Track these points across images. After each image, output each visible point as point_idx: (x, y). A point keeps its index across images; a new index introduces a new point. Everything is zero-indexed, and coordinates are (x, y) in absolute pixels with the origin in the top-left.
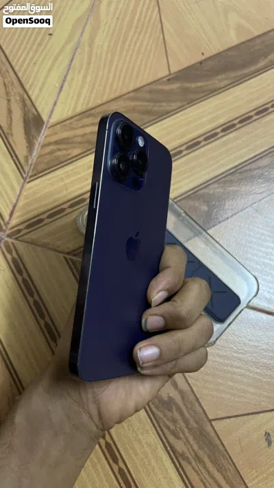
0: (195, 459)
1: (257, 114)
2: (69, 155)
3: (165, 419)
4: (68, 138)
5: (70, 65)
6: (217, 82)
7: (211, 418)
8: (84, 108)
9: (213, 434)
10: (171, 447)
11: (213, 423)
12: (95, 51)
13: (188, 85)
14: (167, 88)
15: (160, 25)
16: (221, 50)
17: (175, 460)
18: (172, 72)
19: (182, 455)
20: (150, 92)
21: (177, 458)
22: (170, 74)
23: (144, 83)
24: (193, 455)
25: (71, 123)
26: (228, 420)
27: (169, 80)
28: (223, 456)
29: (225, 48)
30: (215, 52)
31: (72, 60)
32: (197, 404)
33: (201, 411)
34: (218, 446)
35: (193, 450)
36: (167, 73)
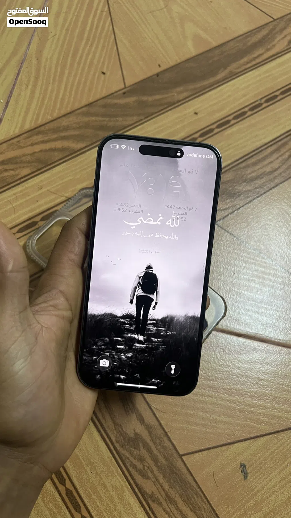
0: (166, 500)
1: (218, 127)
2: (17, 175)
3: (131, 459)
4: (16, 158)
5: (16, 79)
6: (175, 94)
7: (181, 453)
8: (33, 125)
9: (184, 470)
10: (139, 489)
11: (184, 458)
12: (43, 64)
13: (145, 98)
14: (122, 101)
15: (113, 35)
16: (179, 61)
17: (144, 503)
18: (127, 85)
19: (152, 496)
20: (105, 106)
21: (146, 500)
22: (125, 87)
23: (98, 97)
24: (164, 495)
25: (19, 141)
26: (200, 453)
27: (124, 93)
28: (197, 494)
29: (183, 59)
30: (172, 64)
31: (18, 74)
32: (166, 439)
33: (171, 446)
34: (190, 484)
35: (164, 490)
36: (122, 86)
